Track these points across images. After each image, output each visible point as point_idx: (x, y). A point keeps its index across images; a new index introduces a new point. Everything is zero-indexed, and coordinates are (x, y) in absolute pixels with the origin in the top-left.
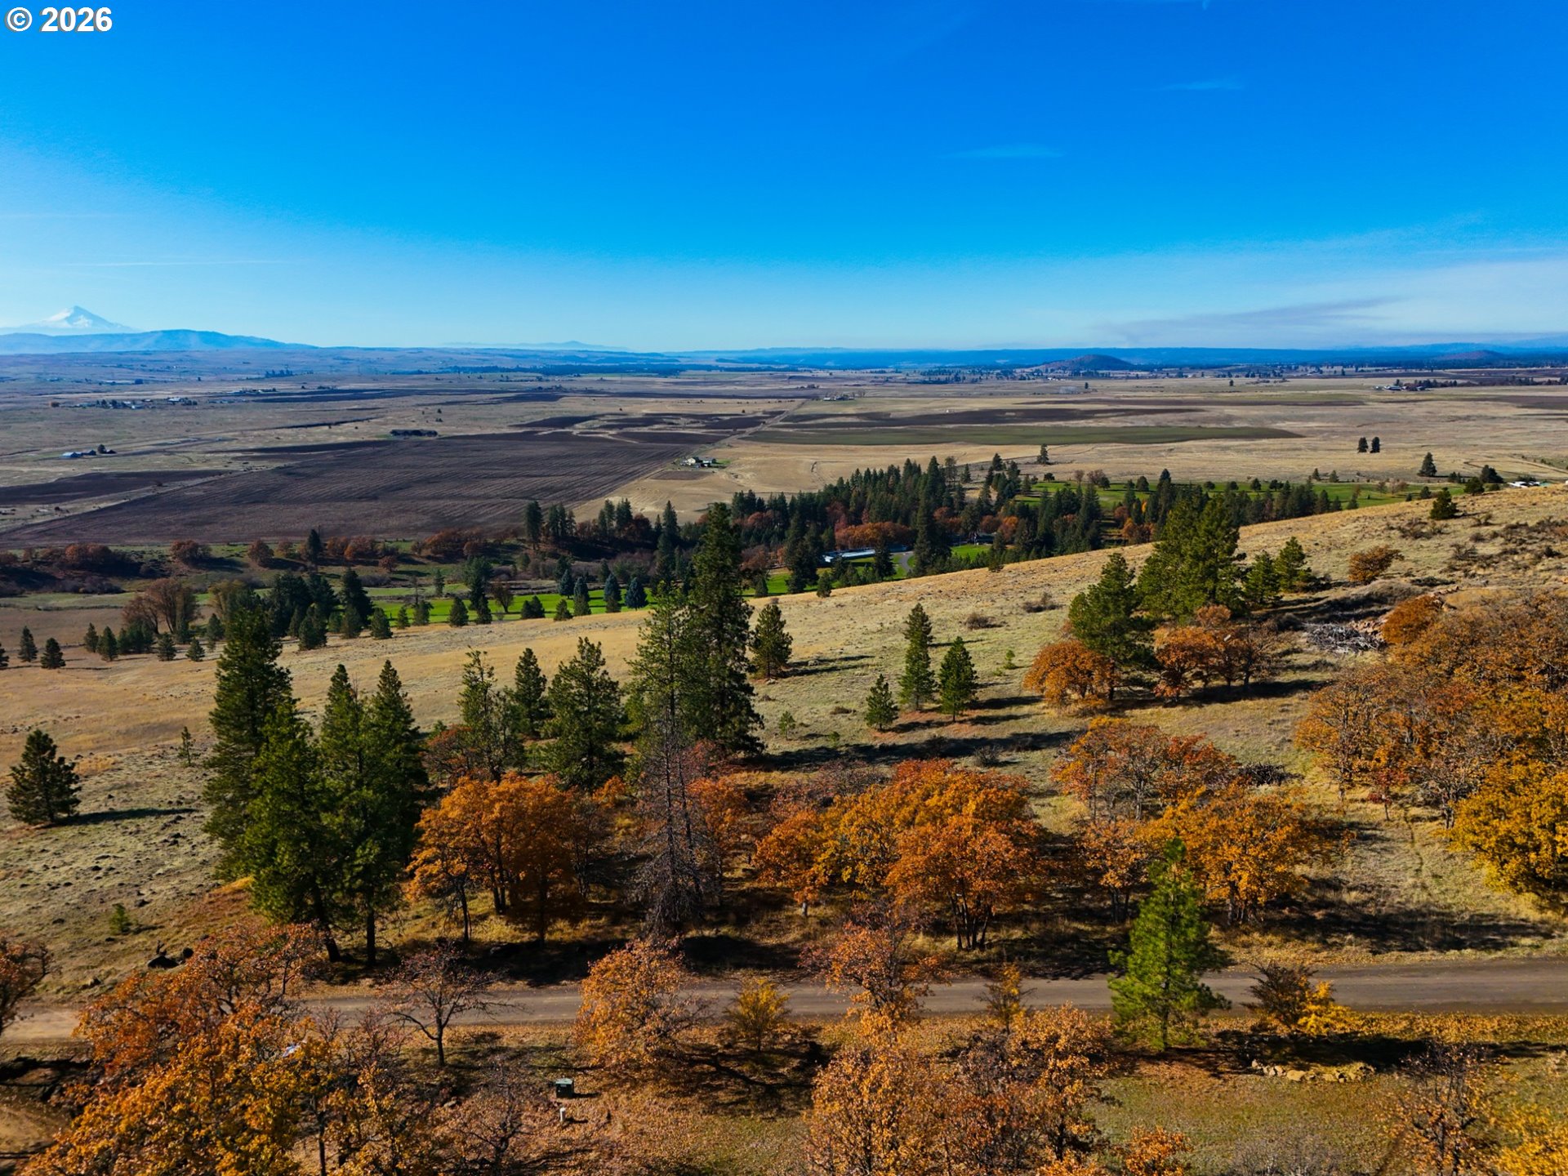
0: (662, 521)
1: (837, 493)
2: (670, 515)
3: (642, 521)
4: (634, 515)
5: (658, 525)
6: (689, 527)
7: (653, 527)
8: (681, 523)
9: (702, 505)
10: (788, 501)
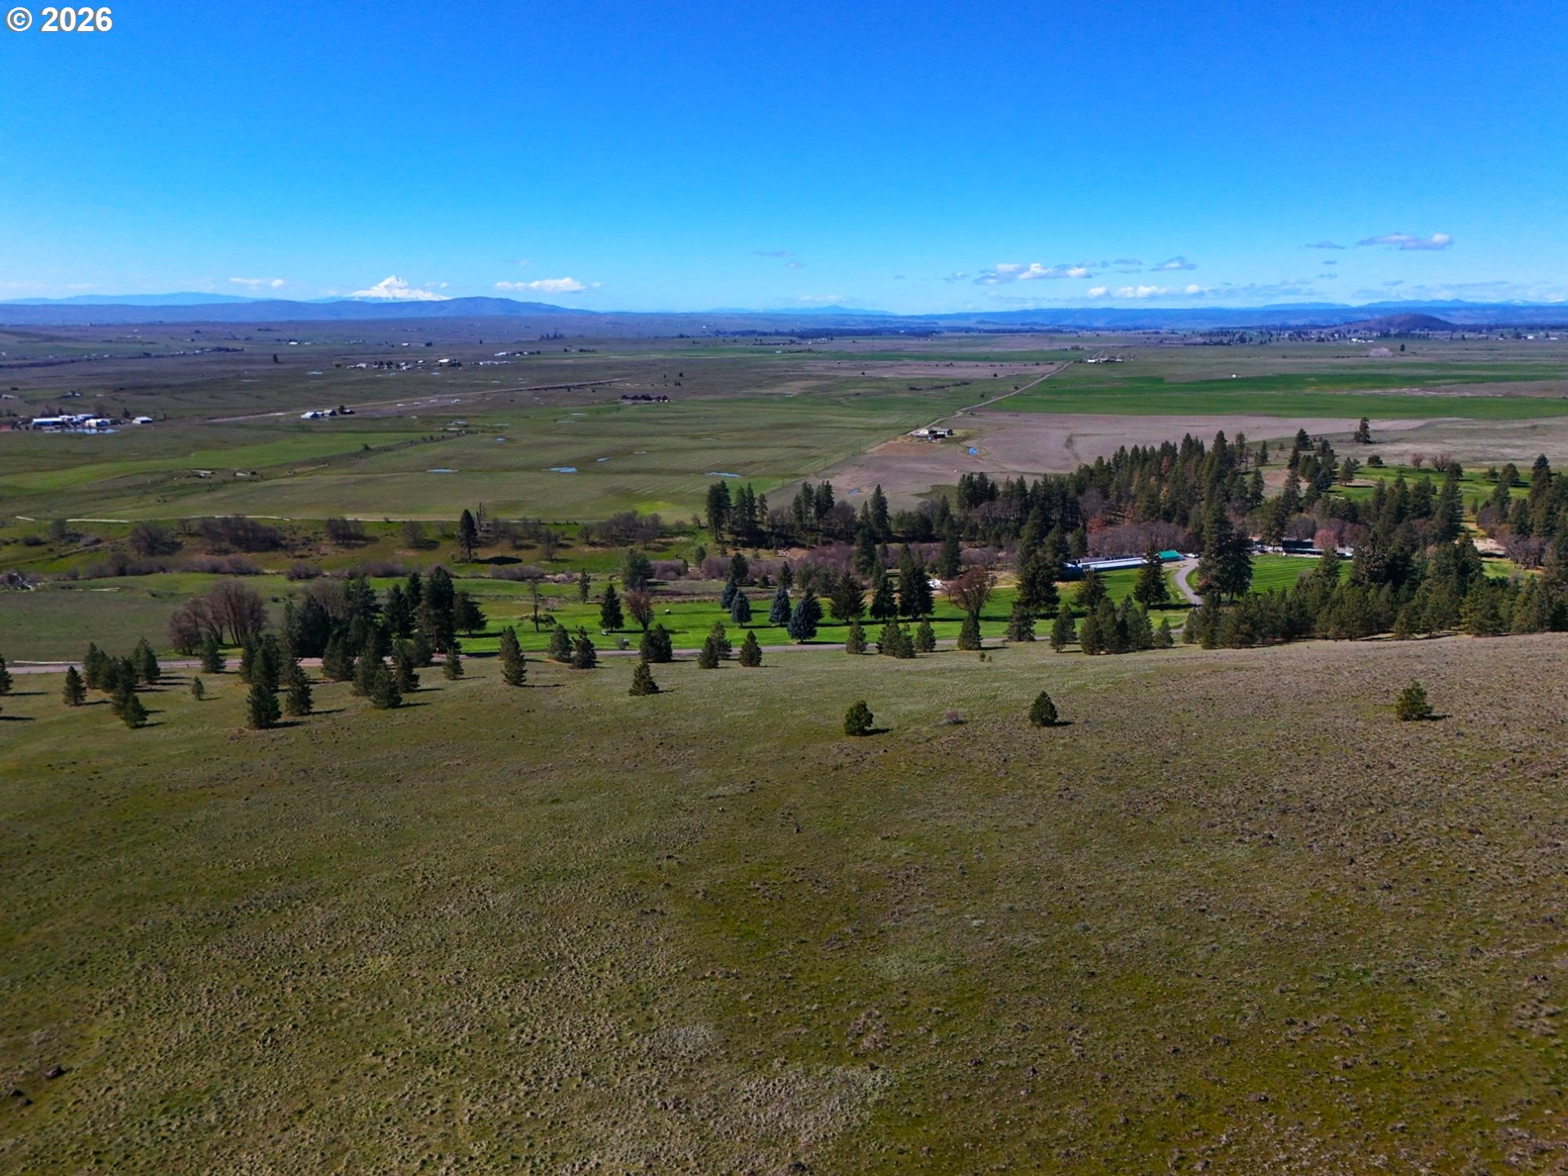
0: (870, 510)
1: (1097, 477)
2: (880, 502)
3: (846, 509)
4: (836, 501)
5: (866, 515)
6: (903, 518)
7: (859, 514)
8: (892, 510)
9: (924, 488)
10: (1029, 487)
